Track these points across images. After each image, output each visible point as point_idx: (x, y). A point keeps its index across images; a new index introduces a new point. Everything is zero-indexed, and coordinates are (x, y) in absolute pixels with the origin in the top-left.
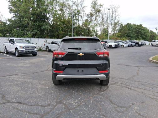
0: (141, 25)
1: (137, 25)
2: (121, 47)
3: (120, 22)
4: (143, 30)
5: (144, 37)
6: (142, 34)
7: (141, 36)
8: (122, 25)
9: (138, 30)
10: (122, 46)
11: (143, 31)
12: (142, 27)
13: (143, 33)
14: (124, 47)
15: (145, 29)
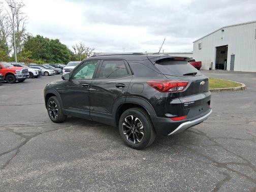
0: (57, 41)
1: (52, 40)
2: (44, 75)
3: (26, 32)
4: (62, 48)
5: (65, 59)
6: (62, 55)
7: (60, 58)
8: (29, 37)
9: (54, 48)
10: (47, 74)
11: (62, 50)
12: (60, 43)
13: (63, 53)
14: (49, 75)
15: (64, 48)
